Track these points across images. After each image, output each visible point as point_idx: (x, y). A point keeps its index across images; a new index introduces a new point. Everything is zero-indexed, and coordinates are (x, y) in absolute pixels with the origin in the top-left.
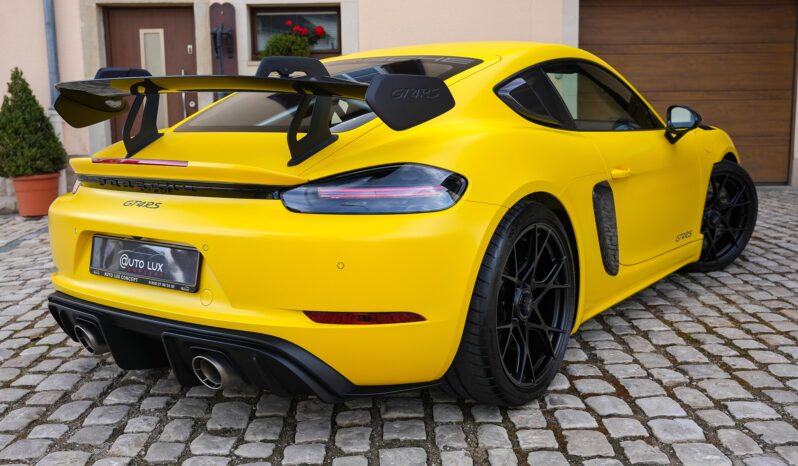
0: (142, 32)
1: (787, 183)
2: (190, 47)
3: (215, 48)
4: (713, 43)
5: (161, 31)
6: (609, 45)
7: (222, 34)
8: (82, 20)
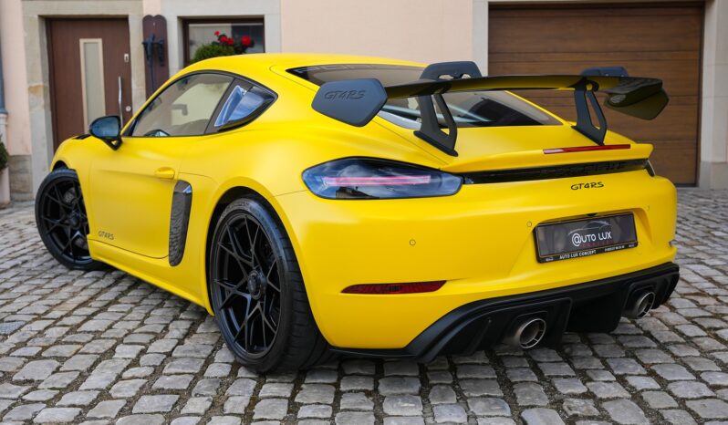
0: (82, 41)
1: (695, 184)
2: (126, 55)
3: (147, 57)
4: (621, 51)
5: (100, 41)
6: (519, 53)
7: (152, 44)
8: (25, 30)
